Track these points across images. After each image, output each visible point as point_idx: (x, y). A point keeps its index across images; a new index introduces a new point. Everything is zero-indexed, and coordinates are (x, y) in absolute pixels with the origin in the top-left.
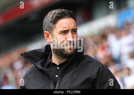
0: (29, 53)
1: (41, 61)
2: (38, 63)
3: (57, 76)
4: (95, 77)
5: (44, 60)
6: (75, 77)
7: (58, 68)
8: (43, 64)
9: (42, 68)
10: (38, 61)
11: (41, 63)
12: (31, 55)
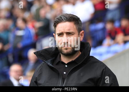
0: (41, 51)
1: (51, 59)
2: (48, 61)
3: (65, 73)
4: (99, 77)
5: (54, 58)
6: (82, 75)
7: (66, 66)
8: (52, 62)
9: (52, 66)
10: (49, 59)
11: (51, 61)
12: (43, 54)
